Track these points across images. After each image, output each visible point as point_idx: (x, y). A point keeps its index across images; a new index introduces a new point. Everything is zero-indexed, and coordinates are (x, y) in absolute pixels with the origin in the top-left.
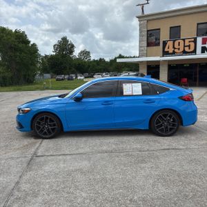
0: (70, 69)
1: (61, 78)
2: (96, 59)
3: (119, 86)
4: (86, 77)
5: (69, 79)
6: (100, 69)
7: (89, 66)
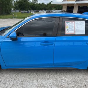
0: (28, 7)
1: (24, 12)
2: (40, 3)
3: (61, 23)
4: (35, 12)
5: (27, 13)
6: (42, 8)
7: (37, 7)
